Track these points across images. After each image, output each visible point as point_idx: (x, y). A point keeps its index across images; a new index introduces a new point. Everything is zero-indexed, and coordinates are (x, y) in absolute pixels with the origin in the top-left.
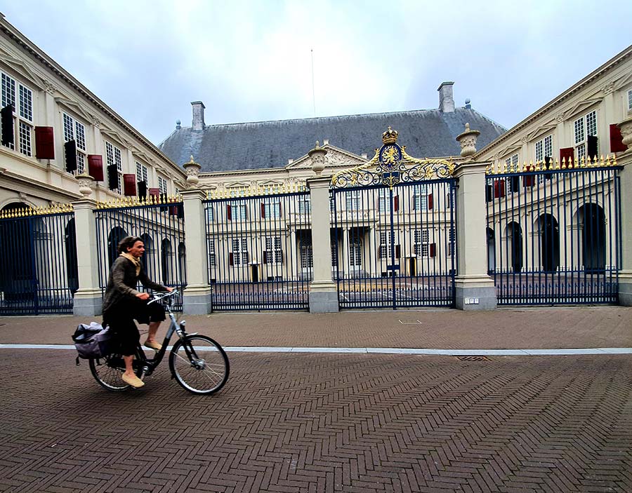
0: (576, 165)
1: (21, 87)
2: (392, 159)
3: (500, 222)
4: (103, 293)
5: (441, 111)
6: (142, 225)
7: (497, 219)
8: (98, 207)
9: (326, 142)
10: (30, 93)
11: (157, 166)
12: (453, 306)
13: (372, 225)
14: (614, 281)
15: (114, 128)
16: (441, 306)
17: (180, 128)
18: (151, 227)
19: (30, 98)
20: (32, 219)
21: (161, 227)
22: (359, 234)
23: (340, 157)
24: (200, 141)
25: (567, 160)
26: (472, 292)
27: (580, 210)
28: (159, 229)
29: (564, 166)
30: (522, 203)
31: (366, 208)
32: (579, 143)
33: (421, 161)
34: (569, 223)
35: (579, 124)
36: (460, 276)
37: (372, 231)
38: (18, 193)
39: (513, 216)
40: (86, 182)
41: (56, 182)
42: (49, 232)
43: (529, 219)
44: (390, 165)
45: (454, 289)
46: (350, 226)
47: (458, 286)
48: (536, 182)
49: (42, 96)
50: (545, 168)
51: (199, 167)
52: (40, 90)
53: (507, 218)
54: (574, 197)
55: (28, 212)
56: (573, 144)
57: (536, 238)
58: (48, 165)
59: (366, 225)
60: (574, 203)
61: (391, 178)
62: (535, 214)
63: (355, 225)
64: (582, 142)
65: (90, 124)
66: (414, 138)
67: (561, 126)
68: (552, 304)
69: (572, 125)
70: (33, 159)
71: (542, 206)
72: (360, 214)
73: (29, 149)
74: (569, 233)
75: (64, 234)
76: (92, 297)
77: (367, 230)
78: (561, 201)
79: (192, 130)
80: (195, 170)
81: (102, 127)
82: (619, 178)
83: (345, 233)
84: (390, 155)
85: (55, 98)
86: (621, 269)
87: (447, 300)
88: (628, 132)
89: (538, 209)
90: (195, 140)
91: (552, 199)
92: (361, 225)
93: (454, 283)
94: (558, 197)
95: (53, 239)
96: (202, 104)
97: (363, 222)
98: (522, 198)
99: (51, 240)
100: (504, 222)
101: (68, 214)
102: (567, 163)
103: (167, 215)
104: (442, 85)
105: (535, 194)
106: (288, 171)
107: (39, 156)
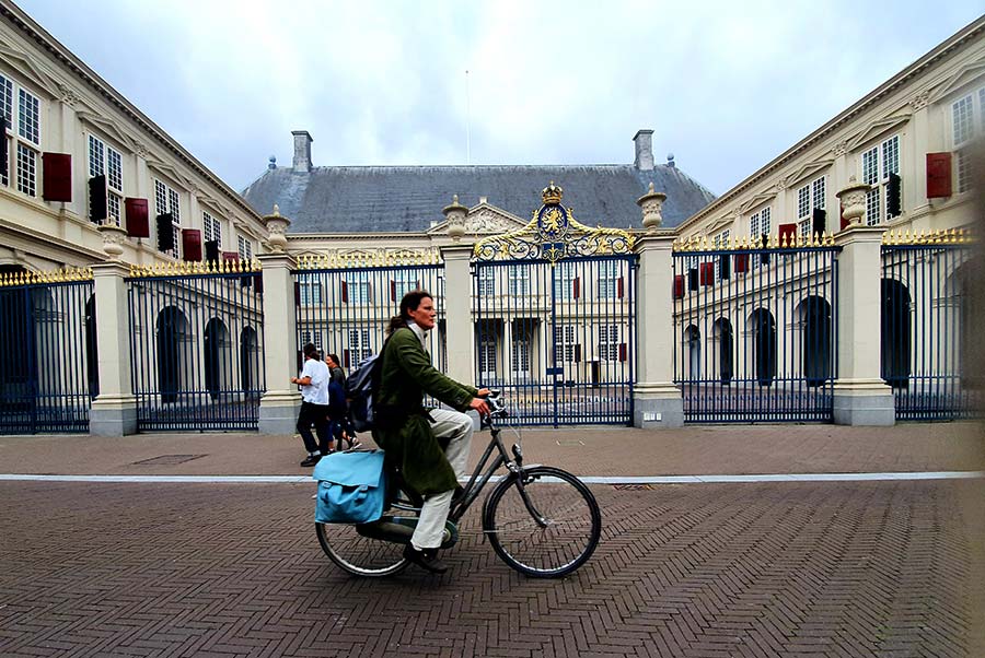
0: (800, 244)
1: (22, 92)
2: (555, 225)
3: (706, 318)
4: (137, 402)
5: (637, 168)
6: (213, 305)
7: (702, 313)
8: (132, 274)
9: (483, 200)
10: (36, 102)
11: (236, 221)
12: (630, 424)
13: (542, 316)
14: (828, 393)
15: (169, 161)
16: (615, 423)
17: (274, 167)
18: (226, 309)
19: (36, 110)
20: (30, 289)
21: (242, 309)
22: (526, 329)
23: (501, 222)
24: (304, 188)
25: (788, 235)
26: (652, 406)
27: (803, 303)
28: (239, 313)
29: (785, 244)
30: (733, 293)
31: (534, 293)
32: (803, 218)
33: (592, 230)
34: (789, 322)
35: (804, 194)
36: (639, 384)
37: (543, 324)
38: (12, 250)
39: (722, 310)
40: (114, 236)
41: (73, 236)
42: (60, 310)
43: (741, 314)
44: (552, 233)
45: (632, 401)
46: (513, 316)
47: (636, 396)
48: (750, 267)
49: (56, 106)
50: (761, 245)
51: (288, 223)
52: (53, 99)
53: (714, 313)
54: (797, 287)
55: (25, 278)
56: (796, 220)
57: (749, 340)
58: (62, 210)
59: (535, 316)
60: (797, 295)
61: (553, 250)
62: (749, 308)
63: (520, 316)
64: (807, 217)
65: (130, 152)
66: (601, 201)
67: (781, 195)
68: (752, 422)
69: (796, 193)
70: (38, 200)
71: (757, 298)
72: (527, 300)
73: (32, 185)
74: (789, 333)
75: (83, 314)
76: (120, 407)
77: (536, 322)
78: (781, 292)
79: (292, 171)
80: (281, 226)
81: (149, 158)
82: (837, 261)
83: (506, 325)
84: (552, 219)
85: (77, 113)
86: (837, 378)
87: (623, 416)
88: (849, 203)
89: (753, 302)
90: (297, 186)
91: (769, 289)
92: (527, 316)
93: (632, 393)
94: (777, 287)
95: (66, 321)
96: (308, 134)
97: (531, 312)
98: (733, 286)
99: (63, 322)
100: (710, 318)
101: (84, 282)
102: (789, 241)
103: (252, 293)
104: (639, 133)
105: (749, 282)
106: (429, 237)
107: (47, 197)
